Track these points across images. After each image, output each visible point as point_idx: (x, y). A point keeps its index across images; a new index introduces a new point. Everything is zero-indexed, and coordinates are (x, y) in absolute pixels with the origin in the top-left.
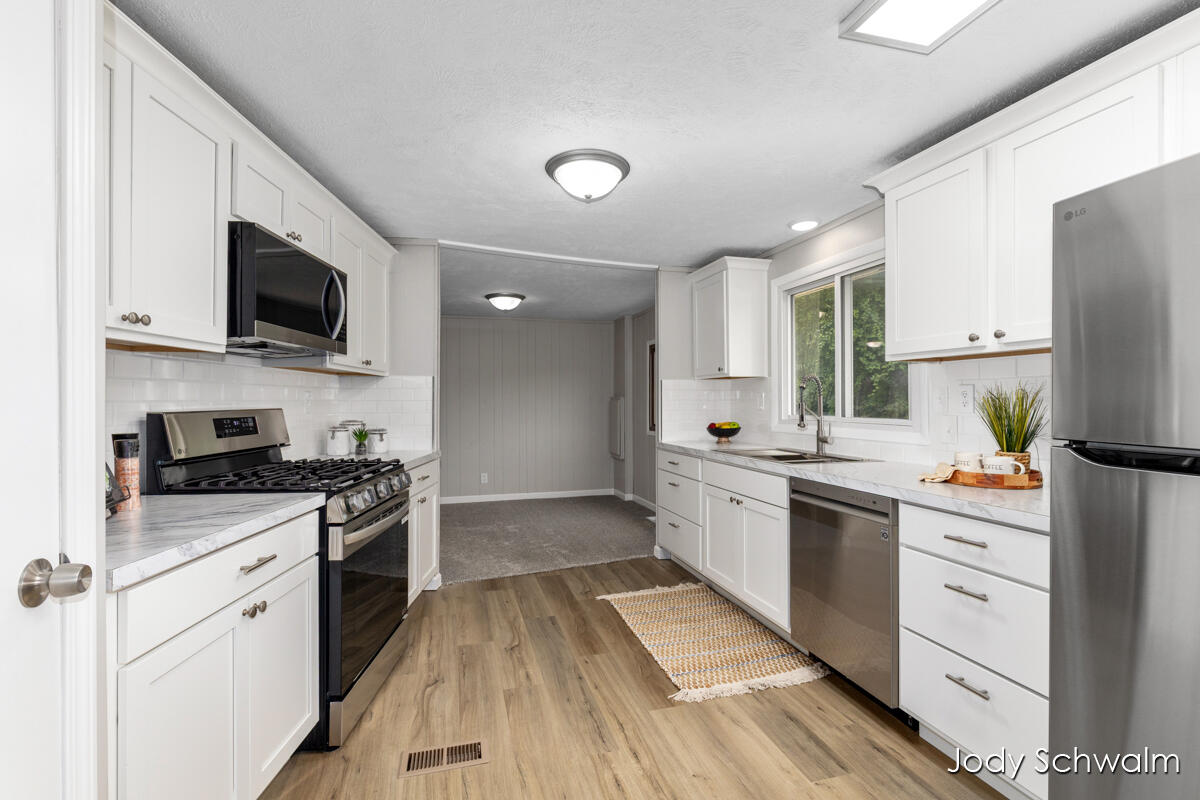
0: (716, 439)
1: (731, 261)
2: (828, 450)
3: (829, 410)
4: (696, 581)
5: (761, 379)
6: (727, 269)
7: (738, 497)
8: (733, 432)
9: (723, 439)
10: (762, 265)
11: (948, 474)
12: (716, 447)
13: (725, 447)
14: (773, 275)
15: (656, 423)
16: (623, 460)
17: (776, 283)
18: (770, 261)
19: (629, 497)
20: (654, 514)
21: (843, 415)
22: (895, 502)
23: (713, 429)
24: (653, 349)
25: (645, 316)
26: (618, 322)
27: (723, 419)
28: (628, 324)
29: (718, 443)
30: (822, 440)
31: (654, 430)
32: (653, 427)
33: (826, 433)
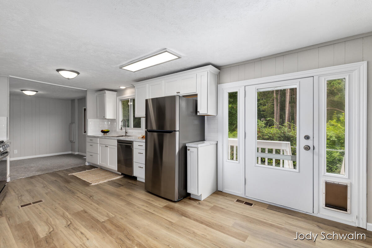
0: (103, 134)
1: (107, 92)
2: (128, 135)
3: (128, 126)
4: (97, 168)
5: (115, 119)
6: (106, 93)
7: (107, 145)
8: (108, 132)
9: (105, 134)
10: (115, 93)
11: (142, 137)
12: (103, 135)
13: (105, 135)
14: (117, 96)
15: (86, 130)
16: (75, 142)
17: (118, 98)
18: (116, 92)
19: (77, 153)
20: (85, 156)
21: (131, 127)
22: (133, 141)
23: (103, 131)
24: (85, 110)
25: (82, 100)
26: (73, 101)
27: (105, 129)
28: (76, 102)
29: (104, 135)
30: (126, 133)
31: (86, 133)
32: (85, 132)
33: (127, 131)
